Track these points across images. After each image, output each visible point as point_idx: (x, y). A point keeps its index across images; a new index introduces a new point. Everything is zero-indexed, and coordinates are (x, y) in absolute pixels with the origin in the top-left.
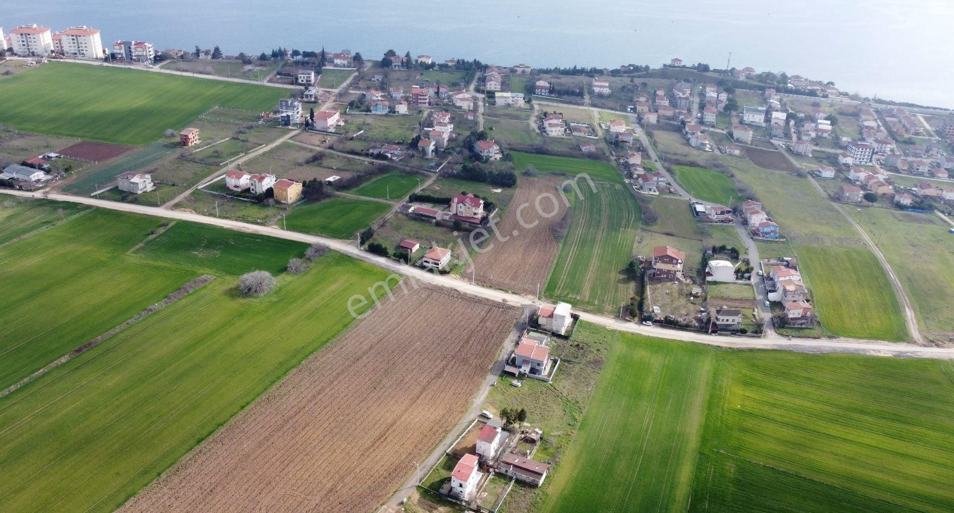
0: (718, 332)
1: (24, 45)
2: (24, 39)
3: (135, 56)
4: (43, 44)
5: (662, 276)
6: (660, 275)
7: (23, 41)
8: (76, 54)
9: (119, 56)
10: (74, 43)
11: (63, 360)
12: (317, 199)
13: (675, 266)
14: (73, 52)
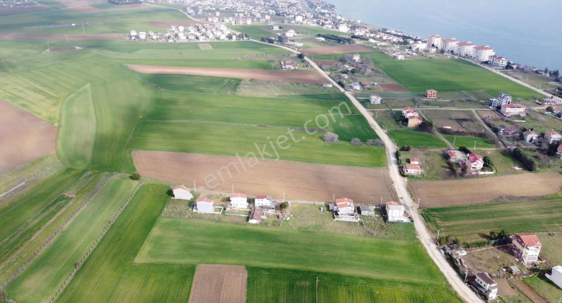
0: (472, 286)
1: (459, 50)
2: (460, 47)
3: (495, 63)
4: (465, 51)
5: (515, 251)
6: (515, 249)
7: (459, 48)
8: (475, 58)
9: (489, 62)
10: (476, 53)
11: (254, 126)
12: (424, 131)
13: (523, 248)
14: (474, 57)
